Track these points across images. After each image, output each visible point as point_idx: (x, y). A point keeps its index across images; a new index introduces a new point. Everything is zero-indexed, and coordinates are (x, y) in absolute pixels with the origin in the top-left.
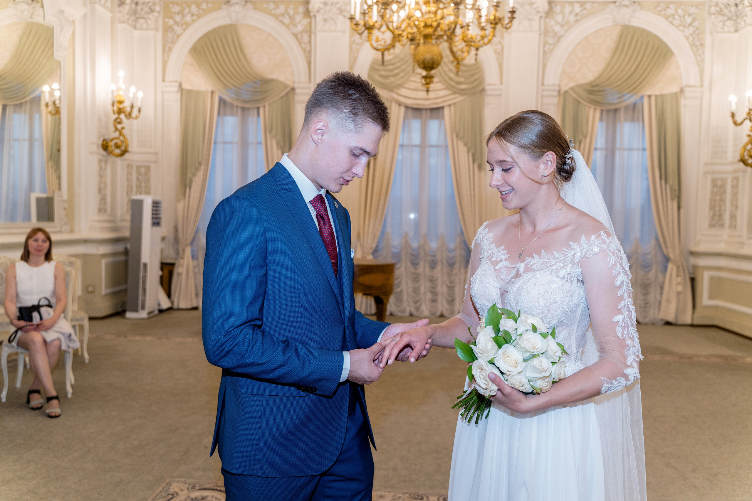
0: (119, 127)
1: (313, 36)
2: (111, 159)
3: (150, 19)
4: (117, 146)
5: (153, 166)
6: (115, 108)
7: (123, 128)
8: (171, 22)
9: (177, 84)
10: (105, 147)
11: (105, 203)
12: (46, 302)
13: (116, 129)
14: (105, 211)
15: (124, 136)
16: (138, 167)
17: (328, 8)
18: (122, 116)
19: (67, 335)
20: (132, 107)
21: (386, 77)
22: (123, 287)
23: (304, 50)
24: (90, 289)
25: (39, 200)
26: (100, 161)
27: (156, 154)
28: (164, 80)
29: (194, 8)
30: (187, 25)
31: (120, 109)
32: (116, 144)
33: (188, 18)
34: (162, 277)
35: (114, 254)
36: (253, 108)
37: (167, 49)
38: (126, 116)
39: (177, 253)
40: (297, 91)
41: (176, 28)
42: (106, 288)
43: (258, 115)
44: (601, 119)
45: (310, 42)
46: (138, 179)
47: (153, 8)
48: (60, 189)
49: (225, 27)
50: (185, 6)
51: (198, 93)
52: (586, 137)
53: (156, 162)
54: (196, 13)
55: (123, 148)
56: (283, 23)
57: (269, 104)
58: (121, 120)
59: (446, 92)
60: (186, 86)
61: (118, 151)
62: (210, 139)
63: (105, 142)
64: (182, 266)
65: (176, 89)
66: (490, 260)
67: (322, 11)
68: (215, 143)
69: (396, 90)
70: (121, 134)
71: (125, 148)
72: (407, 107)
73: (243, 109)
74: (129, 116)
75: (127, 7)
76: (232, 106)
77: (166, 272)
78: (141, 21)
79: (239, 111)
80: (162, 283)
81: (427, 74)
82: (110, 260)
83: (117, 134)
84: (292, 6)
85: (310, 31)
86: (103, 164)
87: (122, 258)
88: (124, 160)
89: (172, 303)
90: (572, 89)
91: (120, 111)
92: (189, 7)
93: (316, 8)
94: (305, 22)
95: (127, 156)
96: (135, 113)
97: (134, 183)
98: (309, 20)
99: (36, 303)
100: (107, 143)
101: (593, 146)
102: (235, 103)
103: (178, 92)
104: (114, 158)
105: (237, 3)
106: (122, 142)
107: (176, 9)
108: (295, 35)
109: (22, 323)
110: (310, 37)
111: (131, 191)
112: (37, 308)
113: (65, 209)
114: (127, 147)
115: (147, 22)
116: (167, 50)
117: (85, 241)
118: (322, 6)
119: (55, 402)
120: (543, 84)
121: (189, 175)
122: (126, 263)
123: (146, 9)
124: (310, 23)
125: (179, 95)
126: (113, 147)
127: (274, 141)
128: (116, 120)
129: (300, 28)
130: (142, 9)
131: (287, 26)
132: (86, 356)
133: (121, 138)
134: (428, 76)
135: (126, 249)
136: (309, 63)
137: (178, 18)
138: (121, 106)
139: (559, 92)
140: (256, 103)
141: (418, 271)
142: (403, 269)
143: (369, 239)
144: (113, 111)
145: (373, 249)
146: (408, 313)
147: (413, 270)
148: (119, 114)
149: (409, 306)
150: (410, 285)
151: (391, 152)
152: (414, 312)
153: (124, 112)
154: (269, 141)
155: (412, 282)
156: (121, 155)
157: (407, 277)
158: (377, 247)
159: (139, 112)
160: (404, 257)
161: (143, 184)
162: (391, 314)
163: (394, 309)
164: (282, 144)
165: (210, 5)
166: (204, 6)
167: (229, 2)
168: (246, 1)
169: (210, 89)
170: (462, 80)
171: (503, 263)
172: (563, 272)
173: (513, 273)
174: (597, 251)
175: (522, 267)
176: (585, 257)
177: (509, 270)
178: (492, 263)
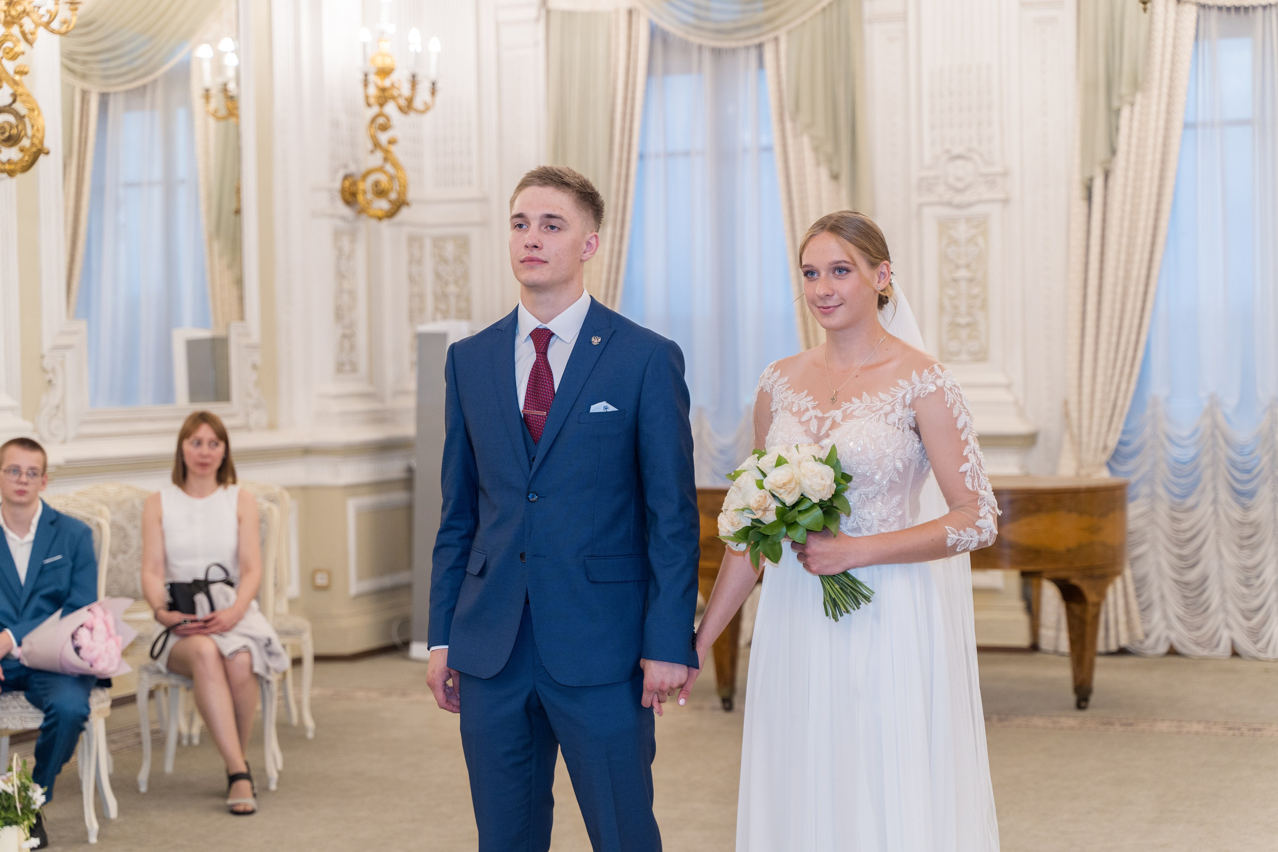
0: (383, 137)
2: (366, 225)
4: (380, 192)
5: (475, 234)
6: (372, 91)
7: (392, 142)
10: (350, 196)
11: (352, 348)
12: (221, 575)
13: (377, 145)
14: (354, 369)
15: (395, 165)
16: (438, 242)
18: (391, 109)
19: (262, 644)
20: (414, 81)
22: (403, 576)
24: (321, 580)
25: (193, 346)
26: (337, 234)
27: (484, 201)
31: (383, 90)
32: (377, 184)
35: (379, 486)
36: (747, 48)
38: (401, 109)
42: (360, 578)
43: (761, 64)
46: (438, 275)
48: (242, 317)
51: (591, 17)
53: (485, 224)
55: (393, 196)
57: (789, 32)
58: (388, 119)
60: (559, 2)
61: (383, 205)
62: (629, 146)
63: (347, 183)
65: (533, 13)
66: (791, 411)
68: (641, 157)
70: (387, 157)
71: (399, 193)
73: (717, 52)
74: (407, 108)
76: (686, 46)
79: (707, 57)
82: (368, 500)
83: (377, 159)
86: (345, 242)
87: (399, 496)
88: (400, 224)
91: (384, 96)
95: (404, 214)
96: (423, 96)
97: (429, 285)
99: (201, 576)
100: (354, 184)
102: (695, 39)
103: (537, 20)
104: (374, 222)
106: (392, 178)
109: (176, 617)
111: (422, 310)
112: (203, 585)
113: (255, 367)
114: (403, 192)
117: (307, 451)
119: (244, 784)
122: (409, 509)
125: (540, 30)
126: (370, 196)
127: (806, 140)
128: (373, 120)
132: (309, 723)
133: (389, 168)
135: (410, 470)
138: (387, 83)
140: (753, 32)
141: (1253, 516)
142: (1205, 509)
143: (1096, 419)
144: (367, 97)
145: (1110, 452)
146: (1224, 649)
147: (1236, 513)
148: (381, 105)
149: (1228, 626)
150: (1229, 559)
151: (1159, 149)
152: (1245, 644)
153: (393, 98)
154: (790, 141)
155: (1236, 549)
156: (391, 214)
157: (1218, 533)
158: (1121, 443)
159: (433, 92)
160: (1208, 474)
161: (452, 289)
162: (1172, 652)
163: (1180, 636)
164: (829, 148)
169: (624, 5)
171: (812, 413)
172: (893, 418)
173: (828, 423)
174: (933, 388)
175: (838, 414)
176: (919, 397)
177: (821, 420)
178: (794, 414)
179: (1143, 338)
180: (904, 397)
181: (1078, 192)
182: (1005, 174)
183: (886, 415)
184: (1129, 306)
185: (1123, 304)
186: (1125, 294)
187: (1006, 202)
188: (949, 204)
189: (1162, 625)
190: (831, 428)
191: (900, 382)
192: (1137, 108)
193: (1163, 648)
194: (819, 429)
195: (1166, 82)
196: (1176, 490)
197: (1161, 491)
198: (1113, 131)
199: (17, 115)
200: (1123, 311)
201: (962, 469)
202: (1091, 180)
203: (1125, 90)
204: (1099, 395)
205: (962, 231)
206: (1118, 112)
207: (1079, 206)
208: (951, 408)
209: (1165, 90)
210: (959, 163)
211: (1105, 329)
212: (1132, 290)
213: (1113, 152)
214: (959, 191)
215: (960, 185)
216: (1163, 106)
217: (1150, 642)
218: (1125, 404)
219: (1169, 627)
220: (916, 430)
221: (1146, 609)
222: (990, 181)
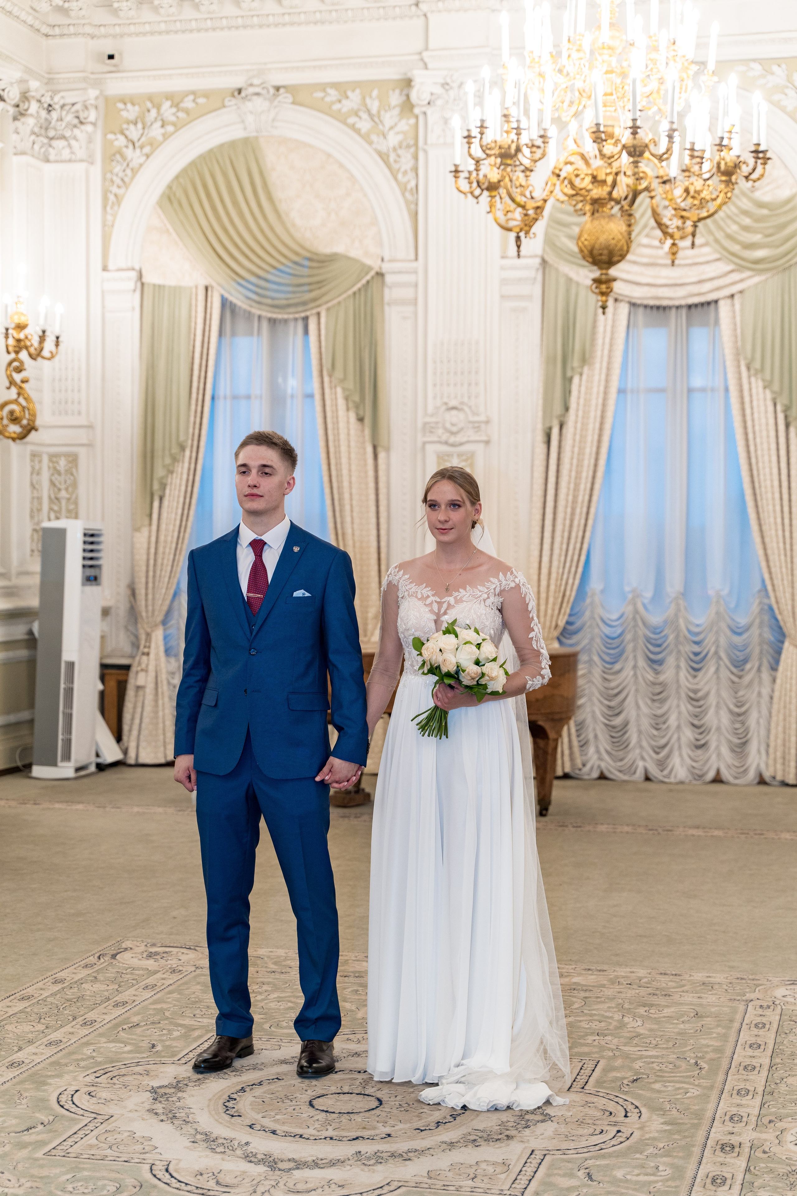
0: (17, 377)
1: (421, 155)
3: (75, 138)
4: (14, 419)
5: (82, 452)
6: (11, 341)
7: (25, 381)
8: (120, 141)
9: (134, 275)
13: (12, 383)
15: (27, 399)
16: (53, 458)
17: (452, 93)
18: (24, 355)
20: (43, 336)
22: (26, 714)
23: (403, 189)
27: (90, 427)
28: (105, 269)
29: (167, 110)
30: (154, 145)
31: (19, 341)
32: (12, 412)
33: (156, 131)
34: (102, 694)
36: (296, 319)
37: (112, 198)
38: (30, 355)
39: (136, 645)
40: (389, 279)
41: (129, 153)
43: (306, 332)
45: (415, 169)
46: (52, 483)
47: (82, 115)
49: (233, 144)
50: (149, 105)
51: (176, 291)
53: (90, 445)
54: (173, 119)
55: (25, 422)
56: (358, 131)
57: (328, 310)
58: (21, 363)
59: (724, 267)
60: (151, 278)
62: (203, 390)
64: (146, 671)
65: (131, 285)
66: (416, 597)
67: (439, 102)
68: (213, 398)
70: (21, 393)
71: (29, 421)
72: (633, 305)
73: (272, 322)
74: (37, 354)
75: (31, 122)
76: (249, 316)
77: (112, 684)
78: (59, 144)
79: (265, 324)
80: (102, 710)
81: (603, 275)
83: (12, 394)
84: (375, 93)
85: (416, 144)
87: (23, 653)
88: (27, 443)
89: (125, 752)
91: (20, 345)
92: (158, 107)
93: (426, 97)
94: (404, 125)
95: (32, 436)
96: (49, 345)
97: (45, 492)
98: (412, 121)
102: (256, 312)
103: (134, 291)
104: (8, 442)
105: (257, 94)
106: (24, 409)
107: (131, 112)
108: (384, 157)
110: (416, 158)
111: (39, 510)
114: (32, 420)
115: (70, 146)
116: (111, 200)
118: (438, 90)
121: (160, 472)
122: (32, 663)
123: (69, 118)
124: (417, 124)
125: (136, 298)
126: (6, 421)
127: (339, 390)
128: (10, 364)
129: (393, 139)
130: (60, 119)
131: (366, 138)
133: (21, 400)
134: (605, 278)
135: (31, 634)
136: (415, 216)
137: (134, 133)
138: (22, 336)
140: (300, 309)
141: (662, 678)
142: (628, 672)
143: (550, 606)
144: (7, 346)
145: (560, 630)
146: (639, 775)
147: (650, 676)
148: (17, 352)
149: (643, 759)
150: (645, 709)
151: (600, 407)
152: (654, 771)
153: (26, 348)
154: (327, 391)
155: (649, 702)
156: (22, 437)
157: (637, 690)
158: (568, 623)
159: (57, 345)
160: (630, 647)
161: (63, 494)
162: (602, 777)
163: (608, 765)
164: (356, 398)
165: (201, 100)
166: (188, 103)
167: (240, 91)
168: (278, 89)
169: (202, 283)
170: (757, 238)
171: (432, 598)
172: (489, 602)
173: (445, 606)
174: (513, 585)
175: (451, 600)
176: (504, 590)
177: (440, 604)
178: (419, 599)
179: (585, 546)
180: (495, 589)
181: (540, 438)
182: (487, 422)
183: (485, 600)
184: (576, 523)
185: (572, 521)
186: (573, 514)
187: (487, 442)
188: (446, 443)
189: (595, 757)
190: (447, 609)
191: (492, 579)
192: (584, 377)
193: (595, 774)
194: (439, 610)
195: (606, 359)
196: (607, 659)
197: (596, 658)
198: (567, 393)
200: (571, 526)
201: (530, 636)
202: (550, 429)
203: (576, 364)
204: (552, 587)
206: (571, 380)
207: (541, 448)
208: (525, 598)
209: (605, 364)
210: (454, 412)
211: (558, 539)
212: (578, 511)
213: (567, 409)
214: (453, 433)
215: (454, 429)
216: (603, 377)
217: (586, 769)
218: (572, 594)
219: (600, 759)
220: (500, 611)
221: (584, 745)
222: (477, 427)
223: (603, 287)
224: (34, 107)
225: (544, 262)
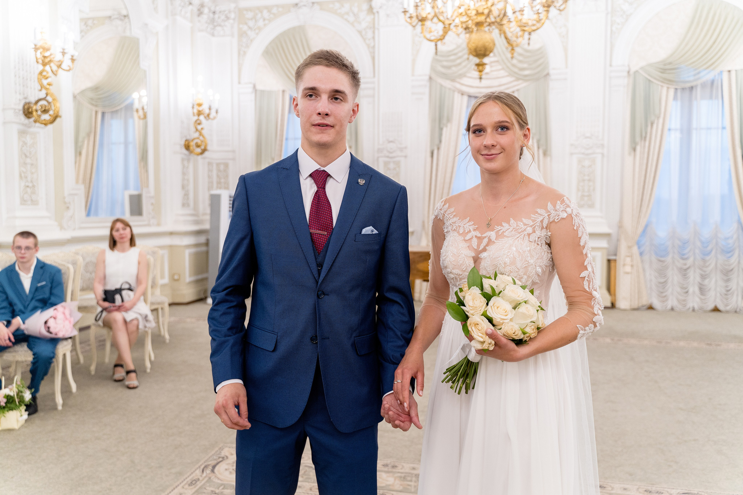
0: (199, 127)
1: (376, 32)
2: (193, 157)
3: (226, 26)
4: (198, 146)
5: (231, 163)
6: (195, 111)
7: (202, 129)
8: (245, 28)
9: (252, 86)
10: (187, 147)
11: (188, 199)
12: (127, 286)
13: (197, 130)
14: (188, 205)
15: (203, 137)
16: (218, 165)
18: (202, 118)
19: (144, 316)
20: (210, 109)
21: (449, 67)
22: (204, 276)
23: (368, 46)
24: (176, 277)
25: (131, 197)
26: (183, 160)
27: (234, 151)
28: (239, 83)
29: (266, 13)
30: (260, 29)
31: (199, 111)
32: (197, 143)
33: (261, 23)
35: (197, 245)
37: (242, 52)
38: (205, 117)
41: (249, 33)
42: (190, 276)
44: (675, 98)
45: (374, 38)
46: (218, 176)
47: (229, 15)
48: (148, 186)
49: (294, 29)
50: (257, 11)
51: (270, 92)
52: (658, 118)
53: (234, 159)
54: (268, 18)
55: (203, 147)
56: (348, 21)
58: (201, 121)
59: (509, 79)
60: (259, 87)
61: (199, 150)
62: (282, 135)
63: (187, 143)
65: (250, 90)
66: (458, 232)
67: (385, 7)
68: (287, 139)
69: (458, 80)
70: (201, 134)
71: (205, 147)
72: (470, 96)
74: (208, 117)
75: (205, 17)
78: (218, 28)
81: (480, 62)
82: (193, 250)
83: (197, 135)
84: (356, 4)
85: (374, 27)
86: (186, 163)
87: (204, 249)
88: (204, 158)
90: (642, 68)
91: (199, 113)
92: (261, 12)
93: (379, 5)
94: (369, 18)
95: (206, 154)
96: (213, 114)
97: (215, 179)
98: (372, 17)
99: (118, 286)
100: (189, 143)
101: (667, 127)
103: (252, 93)
104: (196, 156)
105: (305, 6)
106: (202, 141)
107: (250, 15)
108: (360, 32)
109: (106, 304)
110: (374, 32)
111: (212, 187)
112: (119, 291)
113: (152, 204)
114: (206, 145)
115: (223, 29)
116: (241, 54)
117: (171, 234)
119: (133, 375)
120: (611, 65)
122: (207, 253)
123: (223, 17)
124: (374, 19)
125: (253, 96)
126: (195, 147)
128: (196, 121)
129: (364, 25)
130: (219, 18)
131: (352, 24)
132: (167, 336)
133: (201, 138)
134: (481, 63)
135: (208, 240)
136: (373, 58)
137: (251, 23)
138: (200, 109)
139: (629, 72)
144: (194, 113)
148: (199, 116)
153: (203, 114)
156: (201, 154)
159: (217, 113)
161: (223, 180)
165: (280, 9)
166: (274, 10)
167: (297, 4)
168: (313, 3)
169: (281, 88)
170: (525, 66)
171: (473, 233)
172: (534, 237)
173: (485, 241)
174: (564, 215)
175: (492, 235)
176: (553, 222)
177: (480, 239)
178: (460, 234)
180: (542, 221)
181: (429, 154)
182: (406, 148)
185: (443, 191)
187: (406, 157)
188: (388, 157)
192: (448, 128)
194: (479, 246)
198: (441, 135)
199: (48, 101)
201: (582, 276)
202: (433, 150)
203: (444, 122)
205: (392, 166)
206: (442, 129)
207: (429, 159)
210: (391, 143)
211: (437, 199)
212: (445, 186)
213: (440, 141)
214: (391, 153)
215: (391, 151)
220: (548, 245)
222: (401, 150)
223: (481, 68)
224: (206, 10)
225: (430, 78)
